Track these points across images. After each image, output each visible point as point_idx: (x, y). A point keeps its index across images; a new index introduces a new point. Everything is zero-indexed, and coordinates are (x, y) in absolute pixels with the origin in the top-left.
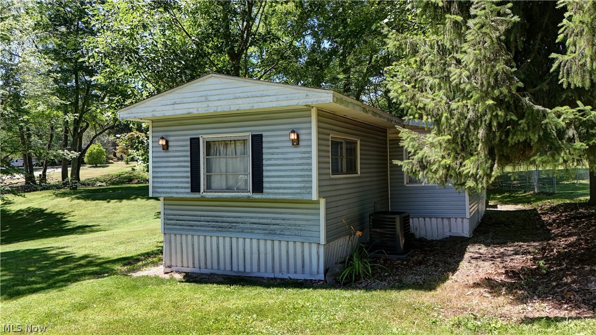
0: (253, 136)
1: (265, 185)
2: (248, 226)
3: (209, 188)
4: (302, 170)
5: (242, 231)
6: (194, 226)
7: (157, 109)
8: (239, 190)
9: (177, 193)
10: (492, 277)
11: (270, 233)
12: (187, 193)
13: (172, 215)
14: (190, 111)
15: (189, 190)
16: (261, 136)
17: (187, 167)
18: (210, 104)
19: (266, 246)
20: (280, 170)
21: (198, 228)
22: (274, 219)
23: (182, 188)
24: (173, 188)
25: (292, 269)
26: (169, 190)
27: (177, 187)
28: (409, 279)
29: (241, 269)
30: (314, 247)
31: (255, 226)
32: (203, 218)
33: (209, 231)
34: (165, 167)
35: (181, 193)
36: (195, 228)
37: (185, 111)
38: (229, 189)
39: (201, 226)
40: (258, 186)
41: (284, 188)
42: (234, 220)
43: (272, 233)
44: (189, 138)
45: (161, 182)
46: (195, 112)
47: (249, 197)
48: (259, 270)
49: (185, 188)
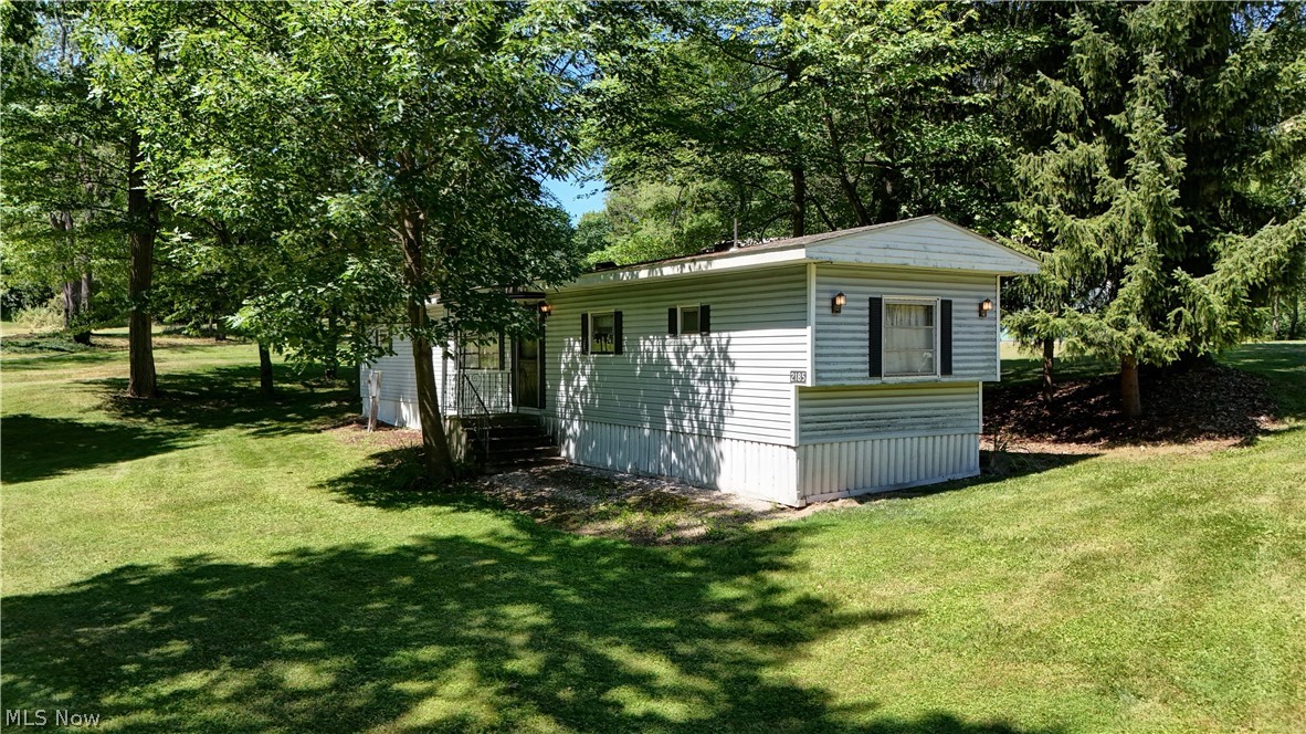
0: (943, 302)
1: (953, 365)
2: (909, 421)
4: (987, 347)
5: (903, 428)
6: (842, 429)
7: (863, 251)
8: (923, 371)
9: (849, 379)
11: (933, 428)
12: (863, 378)
13: (809, 415)
14: (906, 261)
15: (867, 374)
16: (950, 302)
17: (864, 340)
18: (930, 255)
20: (968, 347)
21: (850, 431)
22: (936, 409)
23: (856, 371)
24: (845, 371)
26: (839, 375)
27: (850, 370)
31: (916, 420)
32: (855, 416)
33: (862, 434)
34: (833, 339)
35: (855, 378)
36: (844, 431)
37: (899, 261)
38: (911, 372)
39: (853, 428)
40: (947, 369)
41: (971, 369)
42: (893, 414)
43: (935, 427)
44: (867, 297)
45: (826, 363)
46: (911, 264)
47: (936, 381)
49: (862, 371)
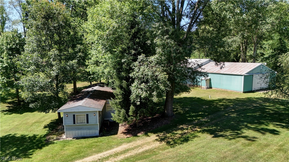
0: (86, 114)
1: (89, 122)
2: (85, 128)
3: (77, 123)
4: (96, 120)
5: (83, 129)
6: (72, 129)
8: (84, 123)
10: (123, 131)
13: (67, 128)
15: (73, 124)
16: (88, 114)
19: (88, 131)
20: (92, 120)
22: (90, 127)
25: (93, 134)
26: (68, 124)
27: (70, 123)
28: (112, 133)
29: (83, 136)
30: (97, 131)
34: (67, 120)
37: (74, 111)
38: (81, 123)
40: (88, 122)
41: (93, 122)
43: (89, 129)
44: (73, 115)
45: (66, 122)
47: (86, 124)
48: (87, 135)
